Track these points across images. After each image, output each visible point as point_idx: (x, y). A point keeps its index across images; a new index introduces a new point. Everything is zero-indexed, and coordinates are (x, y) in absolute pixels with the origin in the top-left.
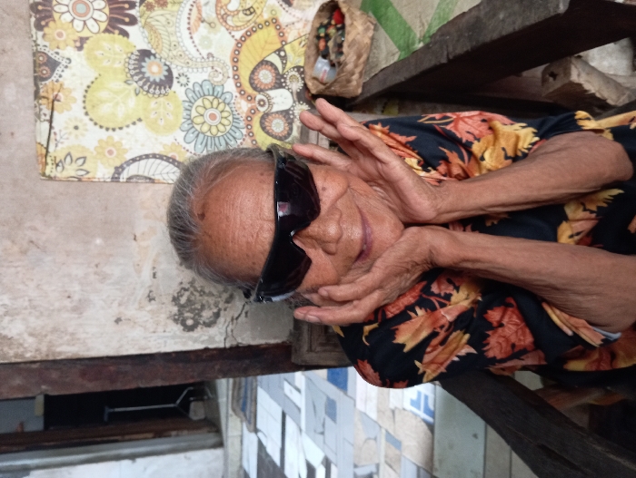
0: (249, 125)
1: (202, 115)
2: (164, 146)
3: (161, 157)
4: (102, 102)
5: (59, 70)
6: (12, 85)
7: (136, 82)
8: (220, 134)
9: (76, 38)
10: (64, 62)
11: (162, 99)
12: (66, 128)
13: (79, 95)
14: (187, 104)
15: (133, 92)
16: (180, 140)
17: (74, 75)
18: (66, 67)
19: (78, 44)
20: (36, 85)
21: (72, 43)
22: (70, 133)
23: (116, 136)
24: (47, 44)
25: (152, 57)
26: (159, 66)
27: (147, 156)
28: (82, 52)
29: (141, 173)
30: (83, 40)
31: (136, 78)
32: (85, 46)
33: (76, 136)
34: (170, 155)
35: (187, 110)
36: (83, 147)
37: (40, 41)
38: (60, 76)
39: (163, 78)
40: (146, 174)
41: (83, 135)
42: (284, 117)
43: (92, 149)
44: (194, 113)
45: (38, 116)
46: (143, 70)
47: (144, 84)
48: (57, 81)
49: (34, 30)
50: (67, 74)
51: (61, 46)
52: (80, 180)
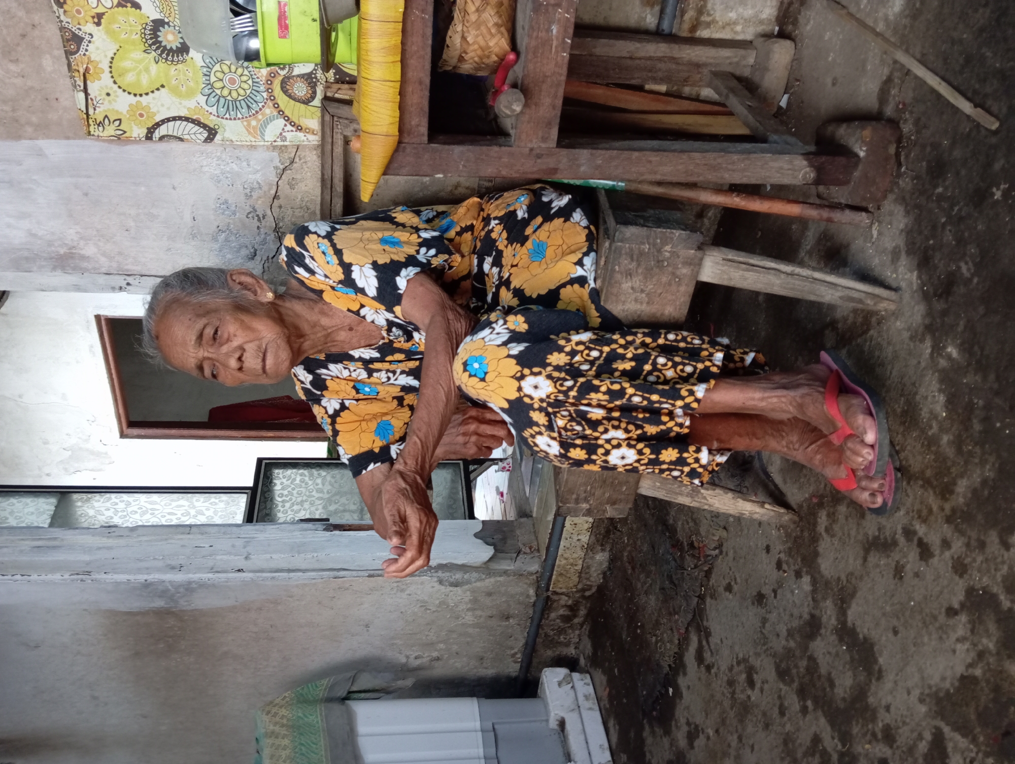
0: (269, 90)
1: (221, 80)
2: (189, 109)
3: (187, 119)
4: (127, 71)
5: (84, 45)
6: (48, 56)
7: (155, 51)
8: (240, 98)
9: (93, 14)
10: (87, 37)
11: (180, 66)
12: (100, 95)
13: (105, 65)
14: (205, 69)
15: (152, 60)
16: (203, 103)
17: (97, 49)
18: (90, 42)
19: (96, 20)
20: (67, 58)
21: (91, 19)
22: (104, 99)
23: (144, 100)
24: (69, 20)
25: (166, 26)
26: (173, 34)
27: (174, 119)
28: (100, 28)
29: (170, 133)
30: (100, 16)
31: (154, 47)
32: (102, 21)
33: (109, 101)
34: (194, 117)
35: (206, 75)
36: (117, 111)
37: (62, 18)
38: (87, 50)
39: (179, 46)
40: (175, 134)
41: (115, 101)
42: (306, 80)
43: (125, 113)
44: (213, 79)
45: (75, 86)
46: (159, 39)
47: (162, 52)
48: (84, 55)
49: (55, 8)
50: (91, 47)
51: (82, 22)
52: (119, 139)
